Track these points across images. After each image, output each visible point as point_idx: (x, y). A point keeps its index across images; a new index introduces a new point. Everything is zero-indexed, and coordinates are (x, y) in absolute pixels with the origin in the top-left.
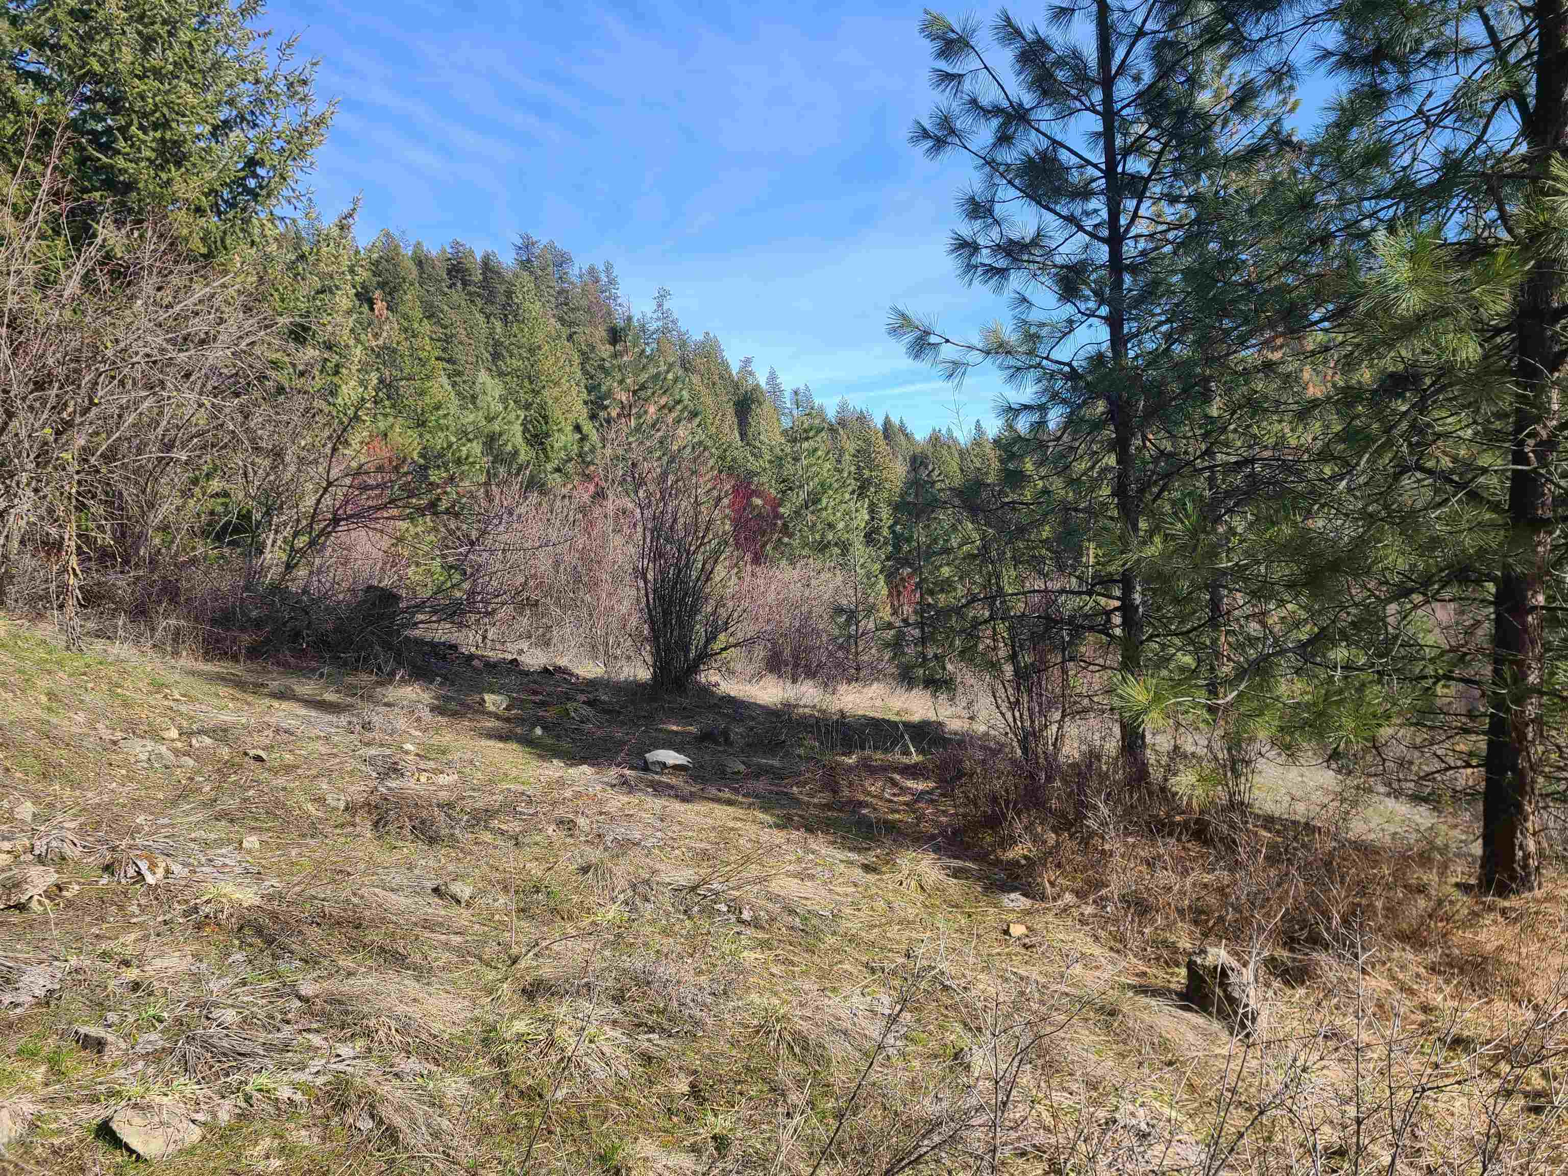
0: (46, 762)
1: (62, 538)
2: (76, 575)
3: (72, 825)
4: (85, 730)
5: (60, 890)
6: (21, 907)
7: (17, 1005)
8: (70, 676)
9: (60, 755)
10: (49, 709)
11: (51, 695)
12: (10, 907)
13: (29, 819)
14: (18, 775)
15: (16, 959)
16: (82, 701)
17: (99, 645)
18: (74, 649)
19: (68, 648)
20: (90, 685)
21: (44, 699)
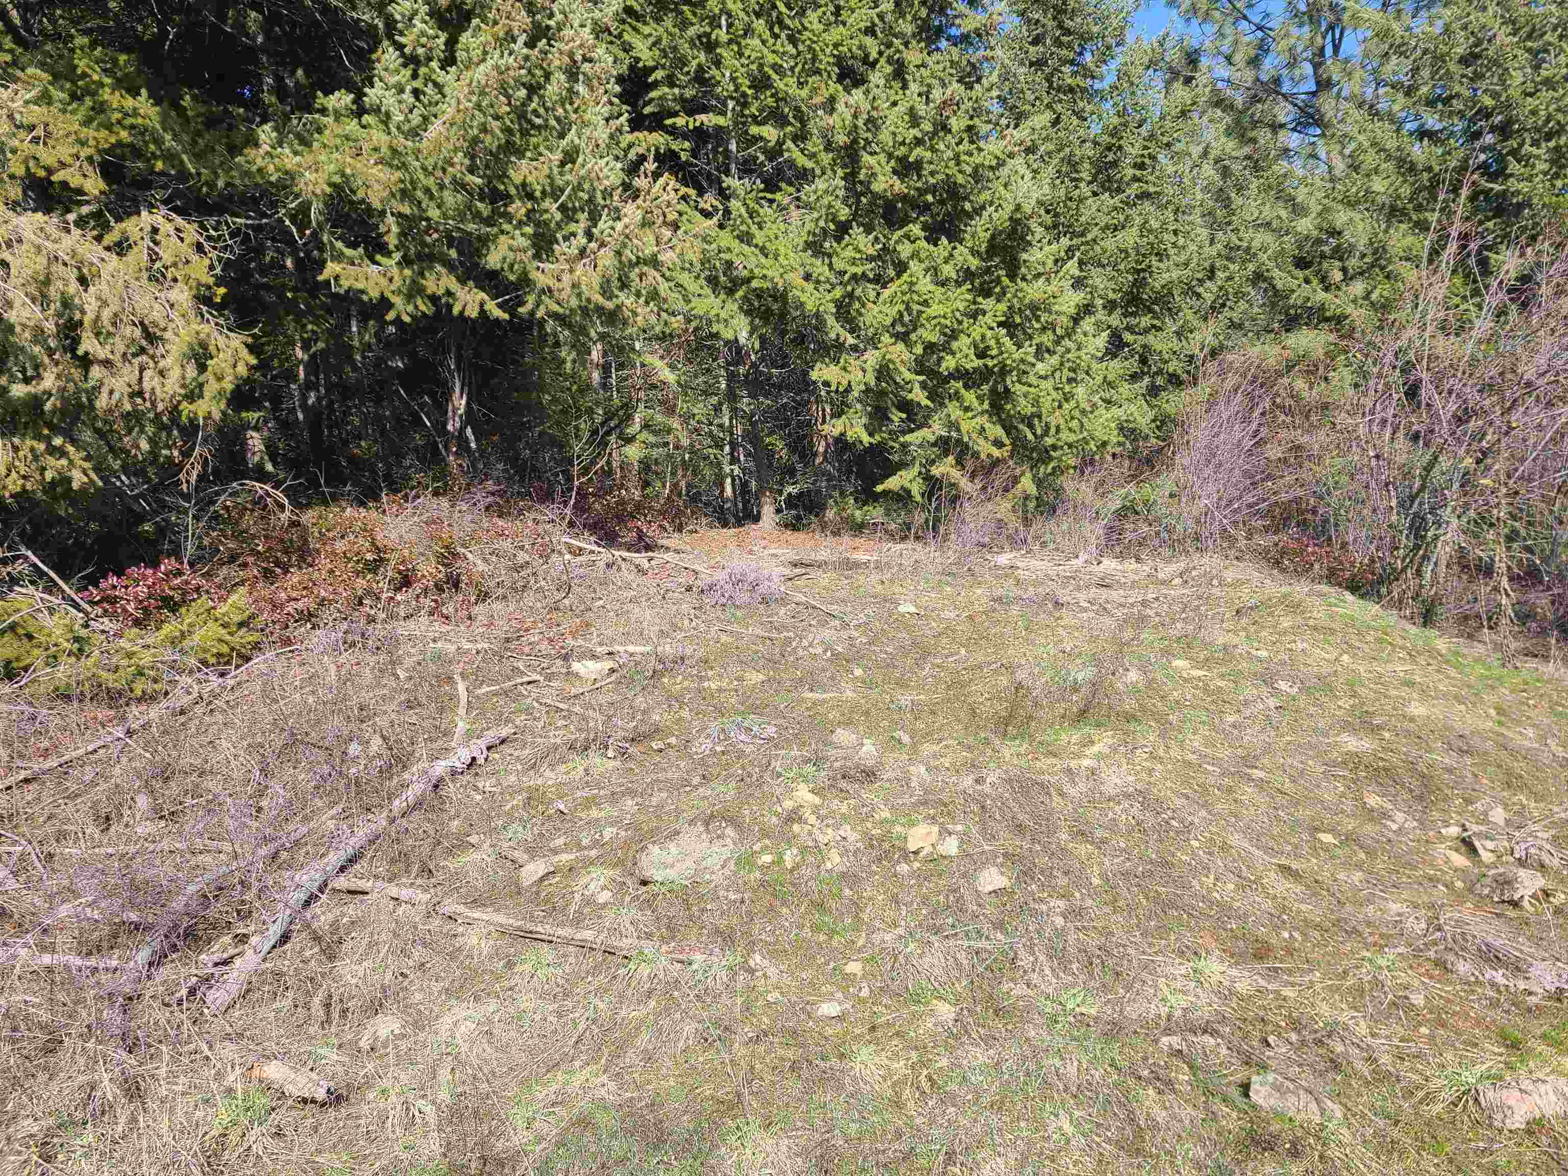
0: (1509, 773)
1: (1492, 560)
2: (1508, 595)
3: (1546, 835)
4: (1536, 745)
5: (1548, 895)
6: (1515, 904)
7: (1530, 994)
8: (1512, 692)
9: (1519, 767)
10: (1500, 723)
11: (1500, 711)
12: (1503, 902)
13: (1502, 823)
14: (1485, 781)
15: (1521, 951)
16: (1529, 718)
17: (1532, 663)
18: (1510, 666)
19: (1503, 665)
20: (1531, 702)
21: (1493, 712)
